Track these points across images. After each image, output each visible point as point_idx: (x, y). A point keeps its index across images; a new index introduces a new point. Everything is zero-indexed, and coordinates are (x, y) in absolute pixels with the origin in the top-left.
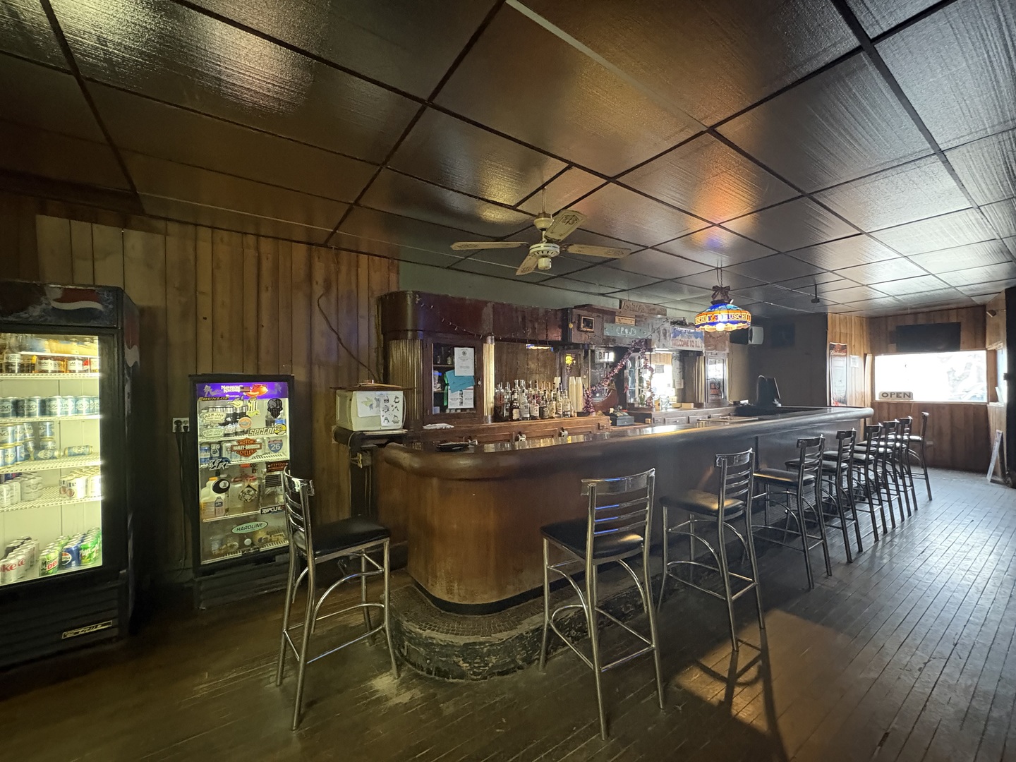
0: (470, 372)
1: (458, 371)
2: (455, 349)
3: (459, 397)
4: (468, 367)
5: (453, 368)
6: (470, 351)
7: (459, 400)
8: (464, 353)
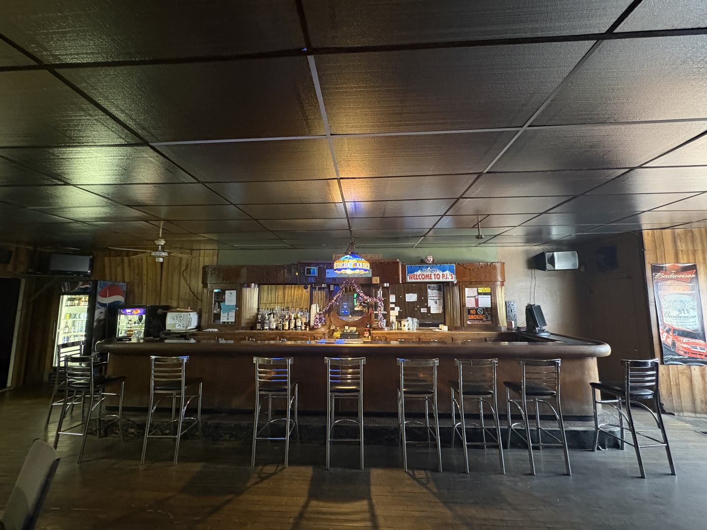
0: (234, 303)
1: (227, 303)
2: (226, 291)
3: (227, 315)
4: (232, 300)
5: (225, 301)
6: (234, 292)
7: (227, 317)
8: (231, 293)
